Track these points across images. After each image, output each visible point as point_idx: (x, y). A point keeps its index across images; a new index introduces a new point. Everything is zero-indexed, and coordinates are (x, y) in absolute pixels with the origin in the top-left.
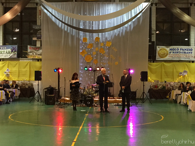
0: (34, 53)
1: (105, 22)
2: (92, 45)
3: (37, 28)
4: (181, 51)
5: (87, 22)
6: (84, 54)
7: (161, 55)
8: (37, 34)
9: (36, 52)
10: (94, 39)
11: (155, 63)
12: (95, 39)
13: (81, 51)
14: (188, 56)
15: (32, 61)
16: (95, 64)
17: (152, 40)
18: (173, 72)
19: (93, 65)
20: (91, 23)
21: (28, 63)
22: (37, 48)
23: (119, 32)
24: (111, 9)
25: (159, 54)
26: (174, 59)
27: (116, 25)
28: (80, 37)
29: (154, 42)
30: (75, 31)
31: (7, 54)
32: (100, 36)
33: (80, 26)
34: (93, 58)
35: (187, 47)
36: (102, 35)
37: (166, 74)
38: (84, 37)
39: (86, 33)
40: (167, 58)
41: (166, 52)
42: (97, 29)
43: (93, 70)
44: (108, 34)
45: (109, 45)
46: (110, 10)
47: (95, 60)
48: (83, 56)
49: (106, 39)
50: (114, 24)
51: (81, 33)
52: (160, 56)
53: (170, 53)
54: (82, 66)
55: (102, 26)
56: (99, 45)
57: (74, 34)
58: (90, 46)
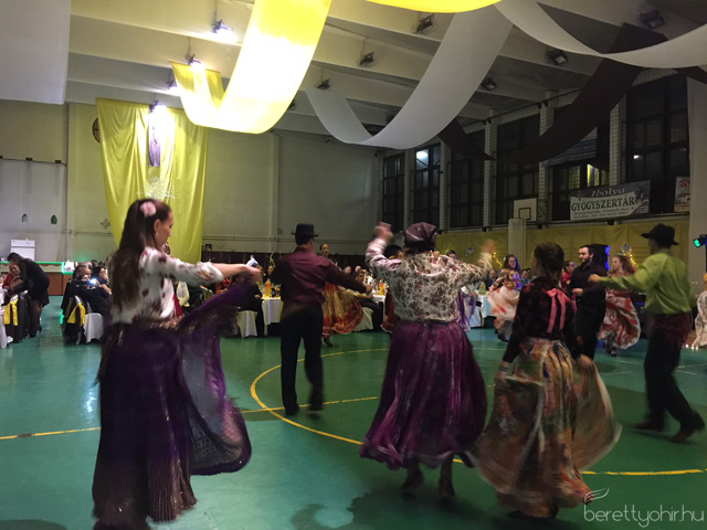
31: (626, 207)
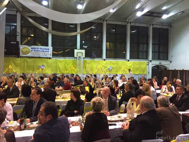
4: (41, 50)
7: (24, 52)
11: (19, 59)
14: (46, 54)
18: (34, 66)
25: (22, 51)
26: (35, 55)
35: (45, 47)
37: (28, 67)
40: (29, 55)
41: (28, 50)
53: (32, 51)
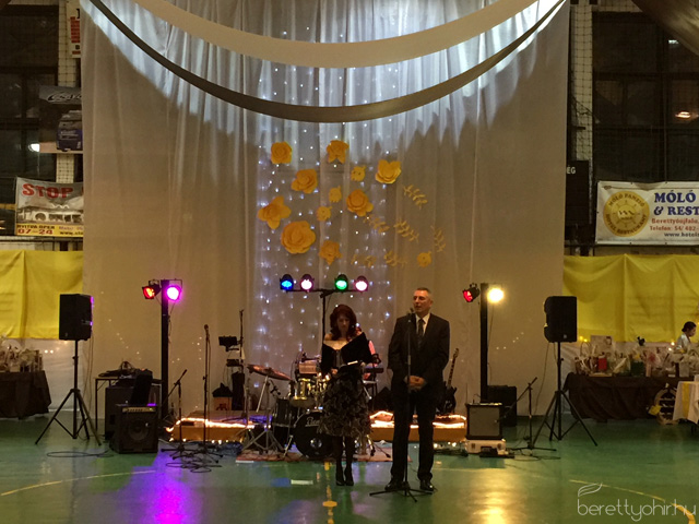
0: (47, 214)
1: (373, 74)
2: (312, 177)
3: (58, 98)
5: (290, 73)
6: (278, 218)
7: (619, 221)
8: (61, 125)
9: (53, 206)
10: (323, 148)
11: (590, 260)
12: (329, 148)
13: (264, 204)
15: (36, 249)
16: (325, 264)
17: (579, 157)
18: (672, 299)
19: (316, 266)
20: (308, 76)
21: (17, 258)
22: (56, 191)
23: (436, 118)
24: (396, 17)
25: (608, 217)
26: (675, 238)
27: (419, 89)
28: (258, 138)
29: (587, 162)
30: (235, 115)
32: (350, 137)
33: (261, 89)
34: (317, 232)
36: (359, 132)
37: (643, 306)
38: (277, 141)
39: (286, 121)
40: (644, 235)
41: (639, 208)
42: (334, 103)
43: (318, 290)
44: (385, 125)
45: (391, 178)
46: (392, 19)
47: (327, 243)
48: (273, 226)
49: (377, 147)
50: (411, 82)
51: (265, 123)
52: (613, 227)
53: (658, 212)
54: (268, 272)
55: (359, 92)
56: (346, 177)
57: (230, 130)
58: (304, 181)
